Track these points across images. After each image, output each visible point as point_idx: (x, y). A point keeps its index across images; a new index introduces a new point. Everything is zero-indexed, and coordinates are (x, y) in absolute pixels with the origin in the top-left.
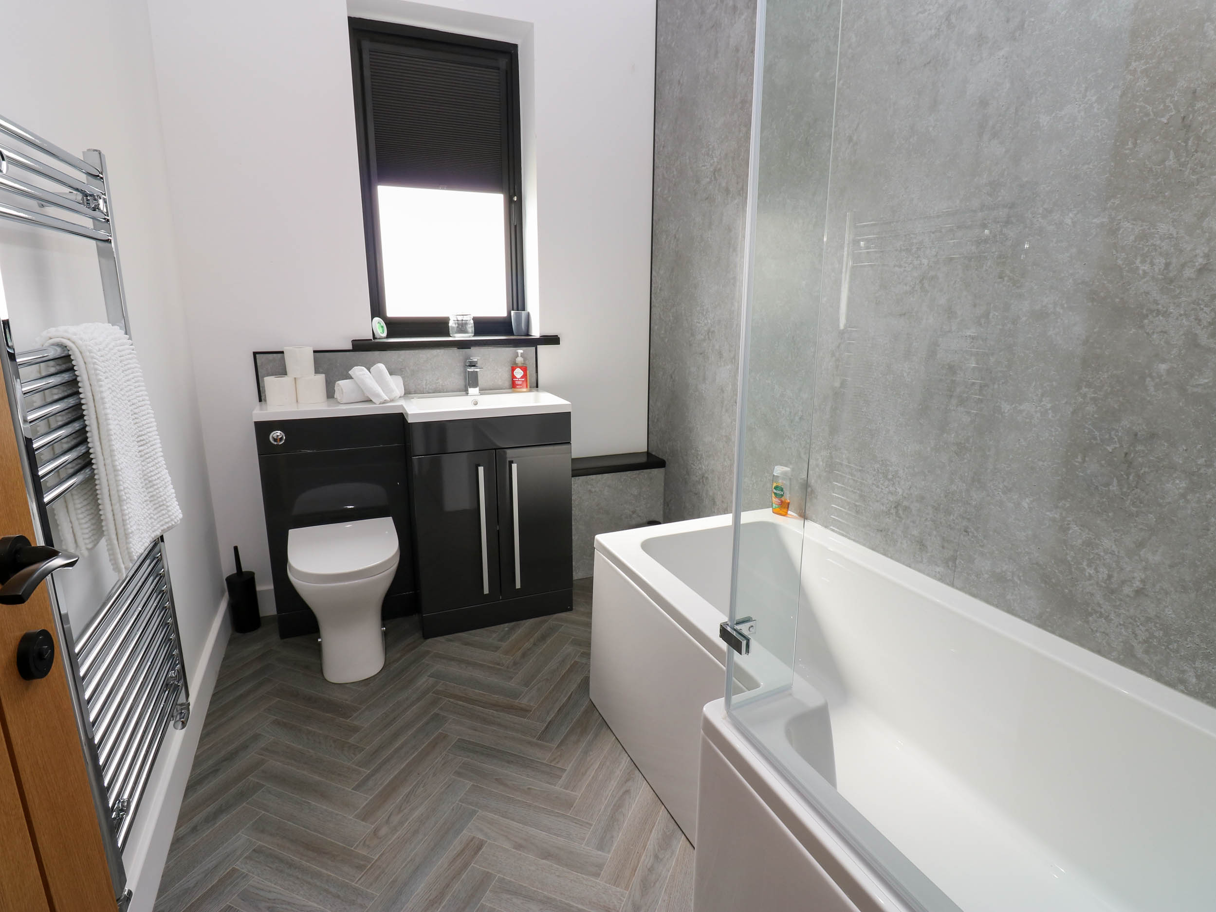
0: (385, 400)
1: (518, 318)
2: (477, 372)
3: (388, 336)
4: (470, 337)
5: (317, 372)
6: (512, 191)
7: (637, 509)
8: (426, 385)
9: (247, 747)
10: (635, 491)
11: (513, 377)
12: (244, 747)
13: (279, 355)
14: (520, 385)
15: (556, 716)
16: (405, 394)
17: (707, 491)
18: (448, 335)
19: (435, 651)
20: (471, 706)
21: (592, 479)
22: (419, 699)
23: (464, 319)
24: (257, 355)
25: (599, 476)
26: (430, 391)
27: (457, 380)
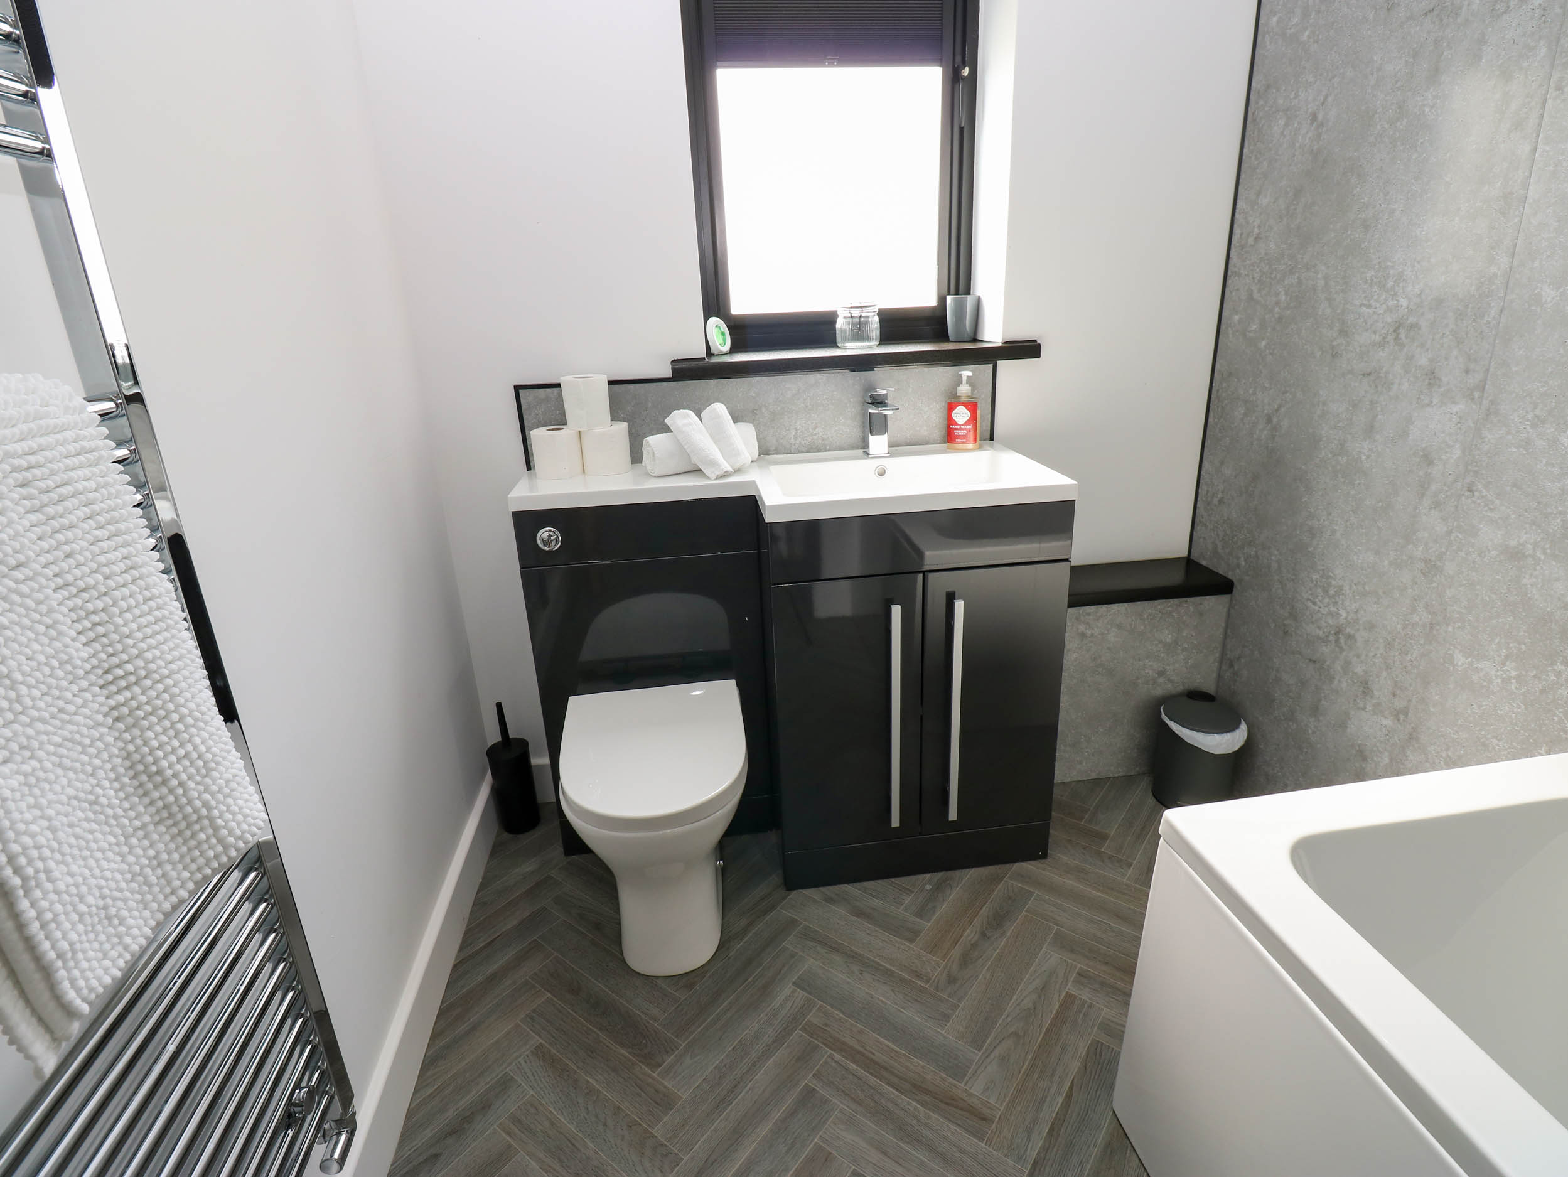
0: (726, 472)
1: (960, 309)
2: (885, 416)
3: (735, 348)
4: (871, 347)
5: (615, 418)
6: (959, 58)
7: (1168, 668)
8: (796, 438)
9: (490, 1106)
10: (1167, 636)
11: (950, 421)
12: (484, 1106)
13: (555, 390)
14: (964, 437)
15: (1046, 1149)
16: (760, 454)
17: (1348, 663)
18: (832, 343)
19: (806, 923)
20: (873, 1080)
21: (1089, 614)
22: (778, 1041)
23: (863, 315)
24: (521, 392)
25: (1103, 608)
26: (804, 450)
27: (847, 427)
